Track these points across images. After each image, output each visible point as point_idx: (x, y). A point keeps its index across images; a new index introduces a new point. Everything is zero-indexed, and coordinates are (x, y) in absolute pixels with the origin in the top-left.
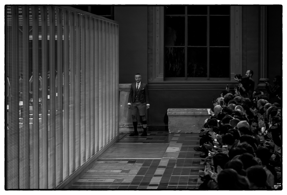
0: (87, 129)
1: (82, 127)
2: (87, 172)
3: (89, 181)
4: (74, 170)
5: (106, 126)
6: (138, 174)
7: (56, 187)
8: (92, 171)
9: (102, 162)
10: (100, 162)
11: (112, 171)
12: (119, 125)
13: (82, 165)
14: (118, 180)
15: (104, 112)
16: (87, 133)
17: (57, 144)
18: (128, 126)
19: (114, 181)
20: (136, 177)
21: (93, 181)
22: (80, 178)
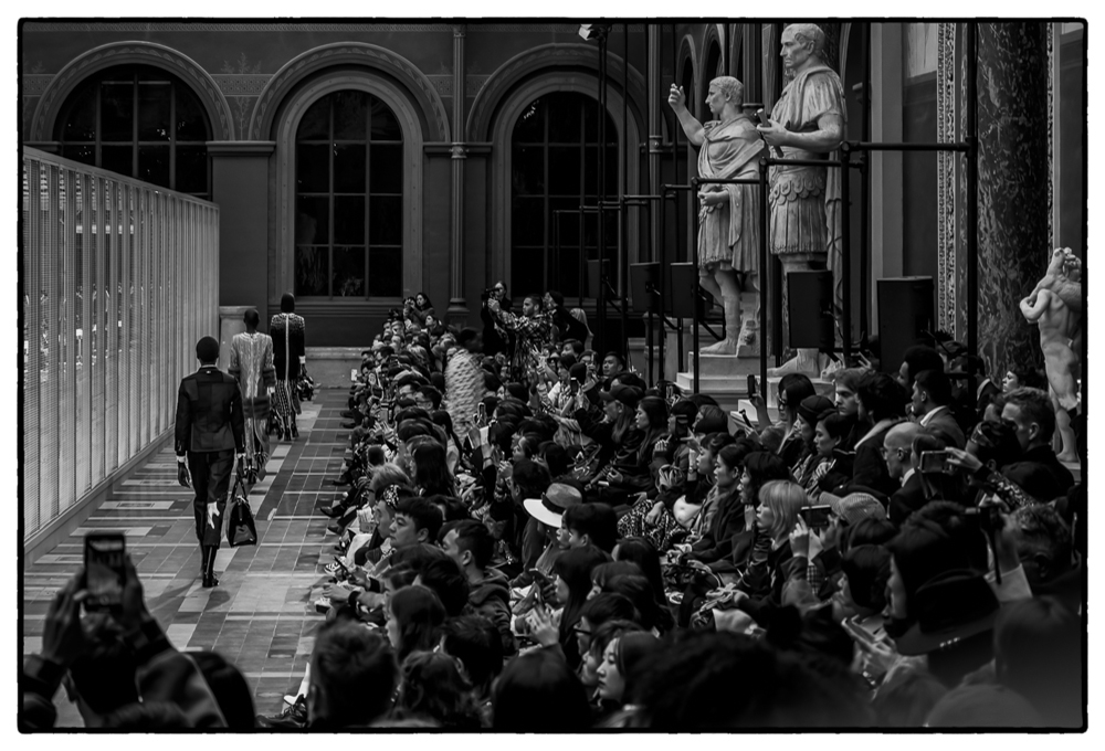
22: (149, 462)
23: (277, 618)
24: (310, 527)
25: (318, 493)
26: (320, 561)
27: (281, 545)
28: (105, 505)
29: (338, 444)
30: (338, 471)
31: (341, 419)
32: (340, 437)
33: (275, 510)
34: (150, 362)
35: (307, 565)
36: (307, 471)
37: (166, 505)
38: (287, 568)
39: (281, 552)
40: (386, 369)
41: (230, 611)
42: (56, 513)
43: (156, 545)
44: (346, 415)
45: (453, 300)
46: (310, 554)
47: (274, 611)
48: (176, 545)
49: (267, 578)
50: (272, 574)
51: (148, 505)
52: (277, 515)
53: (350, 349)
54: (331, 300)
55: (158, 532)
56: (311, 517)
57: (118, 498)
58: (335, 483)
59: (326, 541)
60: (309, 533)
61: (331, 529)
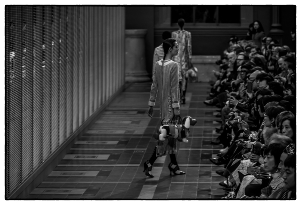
0: (96, 77)
1: (91, 75)
2: (96, 123)
3: (99, 132)
4: (83, 121)
5: (113, 74)
6: (150, 125)
7: (67, 138)
8: (100, 122)
9: (110, 112)
10: (108, 113)
11: (121, 122)
12: (125, 74)
13: (91, 116)
14: (129, 131)
15: (111, 60)
16: (96, 81)
17: (68, 93)
18: (133, 75)
19: (125, 133)
20: (147, 128)
21: (103, 132)
22: (89, 130)
24: (200, 171)
25: (201, 149)
27: (184, 183)
28: (67, 157)
37: (106, 157)
39: (185, 188)
40: (244, 69)
42: (41, 162)
43: (104, 182)
45: (274, 25)
46: (204, 189)
48: (117, 183)
51: (94, 157)
53: (207, 57)
54: (194, 25)
55: (104, 174)
56: (200, 165)
57: (72, 153)
58: (212, 143)
59: (213, 180)
60: (200, 175)
61: (217, 172)
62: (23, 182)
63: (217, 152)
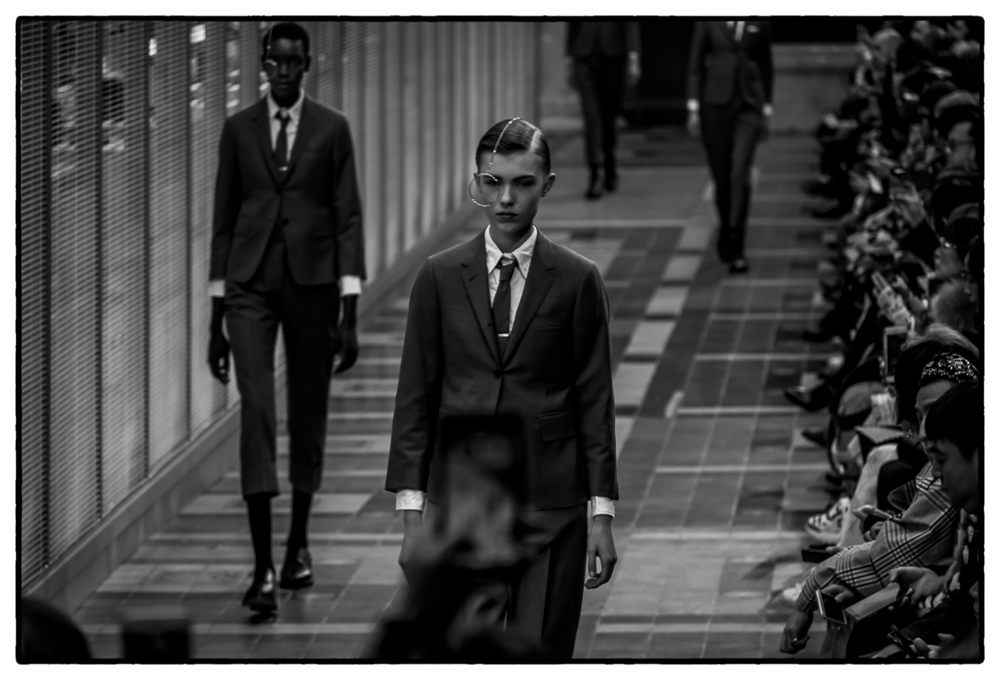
23: (706, 628)
24: (758, 431)
25: (767, 358)
26: (786, 503)
27: (698, 469)
29: (802, 253)
30: (807, 310)
31: (804, 199)
32: (803, 237)
33: (678, 396)
34: (402, 82)
35: (758, 513)
36: (739, 311)
38: (712, 519)
39: (700, 487)
41: (604, 613)
44: (814, 189)
46: (764, 489)
47: (699, 612)
49: (678, 542)
50: (686, 534)
52: (685, 403)
53: (814, 48)
56: (758, 410)
58: (807, 337)
59: (795, 460)
60: (757, 444)
61: (807, 435)
62: (155, 476)
63: (818, 367)
